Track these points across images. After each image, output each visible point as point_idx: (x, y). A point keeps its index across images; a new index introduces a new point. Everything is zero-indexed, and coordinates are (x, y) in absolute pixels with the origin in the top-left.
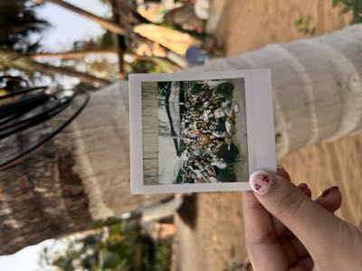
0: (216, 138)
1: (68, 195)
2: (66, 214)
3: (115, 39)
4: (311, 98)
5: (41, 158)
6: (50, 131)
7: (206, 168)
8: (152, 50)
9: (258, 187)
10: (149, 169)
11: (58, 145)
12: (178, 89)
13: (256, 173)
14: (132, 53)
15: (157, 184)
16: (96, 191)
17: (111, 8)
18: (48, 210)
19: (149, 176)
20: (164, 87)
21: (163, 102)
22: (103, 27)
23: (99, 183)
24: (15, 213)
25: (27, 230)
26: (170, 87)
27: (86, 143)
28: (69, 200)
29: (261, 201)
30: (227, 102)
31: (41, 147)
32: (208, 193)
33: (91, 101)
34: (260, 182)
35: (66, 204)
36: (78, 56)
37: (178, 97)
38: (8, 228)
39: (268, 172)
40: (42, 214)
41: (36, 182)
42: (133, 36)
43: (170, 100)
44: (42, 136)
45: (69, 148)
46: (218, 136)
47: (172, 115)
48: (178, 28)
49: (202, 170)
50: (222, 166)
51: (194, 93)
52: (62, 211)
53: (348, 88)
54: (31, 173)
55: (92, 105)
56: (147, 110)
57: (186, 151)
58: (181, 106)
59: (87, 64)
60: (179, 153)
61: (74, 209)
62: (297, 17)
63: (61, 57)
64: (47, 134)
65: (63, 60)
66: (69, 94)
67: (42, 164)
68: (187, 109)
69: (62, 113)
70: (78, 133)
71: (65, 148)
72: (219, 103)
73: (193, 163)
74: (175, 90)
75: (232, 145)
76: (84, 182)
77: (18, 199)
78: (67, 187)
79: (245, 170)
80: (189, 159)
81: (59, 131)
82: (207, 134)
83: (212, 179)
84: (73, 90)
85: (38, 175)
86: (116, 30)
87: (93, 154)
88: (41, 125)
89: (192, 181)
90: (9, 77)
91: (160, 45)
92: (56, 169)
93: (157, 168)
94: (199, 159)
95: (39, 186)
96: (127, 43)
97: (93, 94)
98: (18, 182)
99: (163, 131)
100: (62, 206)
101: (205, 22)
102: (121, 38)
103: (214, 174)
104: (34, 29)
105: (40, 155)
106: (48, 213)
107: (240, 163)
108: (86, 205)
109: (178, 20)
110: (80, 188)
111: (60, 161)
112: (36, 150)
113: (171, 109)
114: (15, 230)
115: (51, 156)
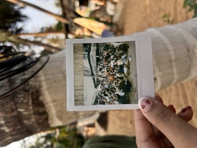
0: (118, 78)
1: (37, 113)
2: (36, 124)
3: (63, 26)
4: (173, 58)
5: (22, 92)
6: (27, 76)
7: (112, 96)
8: (83, 32)
9: (143, 107)
10: (78, 96)
11: (32, 84)
12: (95, 48)
13: (142, 98)
14: (72, 34)
15: (83, 105)
16: (52, 111)
17: (61, 9)
18: (25, 122)
19: (78, 100)
20: (87, 47)
21: (86, 56)
22: (57, 20)
23: (54, 106)
24: (7, 123)
25: (13, 133)
26: (90, 47)
27: (47, 84)
28: (37, 116)
29: (146, 115)
30: (125, 55)
31: (22, 86)
32: (114, 110)
33: (50, 60)
34: (145, 104)
35: (35, 118)
36: (43, 35)
37: (95, 53)
38: (3, 132)
39: (150, 98)
40: (22, 124)
41: (18, 106)
42: (73, 24)
43: (91, 54)
44: (22, 80)
45: (38, 87)
46: (119, 76)
47: (92, 64)
48: (98, 20)
49: (110, 97)
50: (122, 94)
51: (105, 50)
52: (33, 122)
53: (193, 52)
54: (16, 101)
55: (51, 62)
56: (77, 60)
57: (100, 85)
58: (97, 58)
59: (48, 40)
60: (96, 86)
61: (40, 121)
62: (162, 14)
63: (34, 36)
64: (25, 79)
65: (36, 37)
66: (38, 56)
67: (22, 95)
68: (101, 60)
69: (34, 67)
70: (42, 78)
71: (35, 86)
72: (120, 56)
73: (105, 92)
74: (93, 49)
75: (128, 82)
76: (46, 105)
77: (9, 116)
78: (36, 109)
79: (135, 97)
80: (102, 90)
81: (32, 77)
82: (113, 75)
83: (116, 102)
84: (40, 53)
85: (20, 101)
86: (64, 21)
87: (51, 90)
88: (22, 74)
89: (104, 103)
90: (6, 46)
91: (88, 30)
92: (30, 98)
93: (83, 95)
94: (108, 90)
95: (20, 108)
96: (70, 28)
97: (51, 56)
98: (9, 105)
99: (86, 73)
100: (33, 120)
101: (112, 17)
102: (67, 26)
103: (117, 99)
104: (20, 21)
105: (21, 90)
106: (25, 124)
107: (133, 93)
108: (47, 119)
109: (98, 15)
110: (43, 109)
111: (32, 94)
112: (19, 88)
113: (91, 60)
114: (7, 133)
115: (27, 91)
